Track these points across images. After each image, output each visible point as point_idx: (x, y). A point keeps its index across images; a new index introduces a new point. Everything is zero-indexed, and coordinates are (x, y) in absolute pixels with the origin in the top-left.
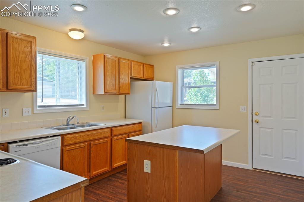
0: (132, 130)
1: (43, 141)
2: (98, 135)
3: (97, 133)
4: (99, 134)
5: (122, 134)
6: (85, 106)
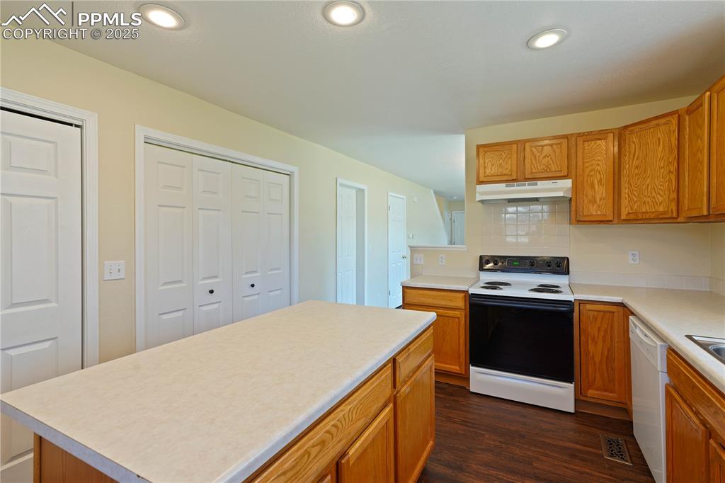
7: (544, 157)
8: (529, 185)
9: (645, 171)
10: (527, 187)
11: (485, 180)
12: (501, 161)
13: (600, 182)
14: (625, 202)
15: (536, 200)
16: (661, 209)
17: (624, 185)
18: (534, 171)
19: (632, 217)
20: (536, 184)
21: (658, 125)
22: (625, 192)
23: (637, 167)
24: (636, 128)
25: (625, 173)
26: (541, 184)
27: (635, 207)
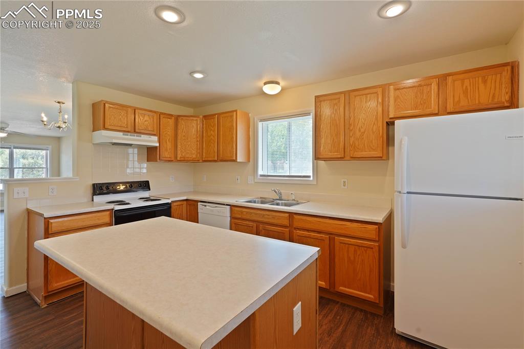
0: (342, 232)
1: (216, 207)
2: (268, 218)
3: (268, 215)
4: (270, 217)
5: (319, 232)
6: (311, 178)
7: (145, 121)
8: (137, 136)
9: (187, 139)
10: (135, 137)
11: (109, 128)
12: (121, 117)
13: (169, 140)
14: (179, 152)
15: (130, 145)
16: (194, 156)
17: (179, 144)
18: (140, 128)
19: (182, 159)
20: (141, 136)
21: (193, 120)
22: (179, 146)
23: (184, 136)
24: (184, 118)
25: (179, 137)
26: (143, 137)
27: (183, 154)
